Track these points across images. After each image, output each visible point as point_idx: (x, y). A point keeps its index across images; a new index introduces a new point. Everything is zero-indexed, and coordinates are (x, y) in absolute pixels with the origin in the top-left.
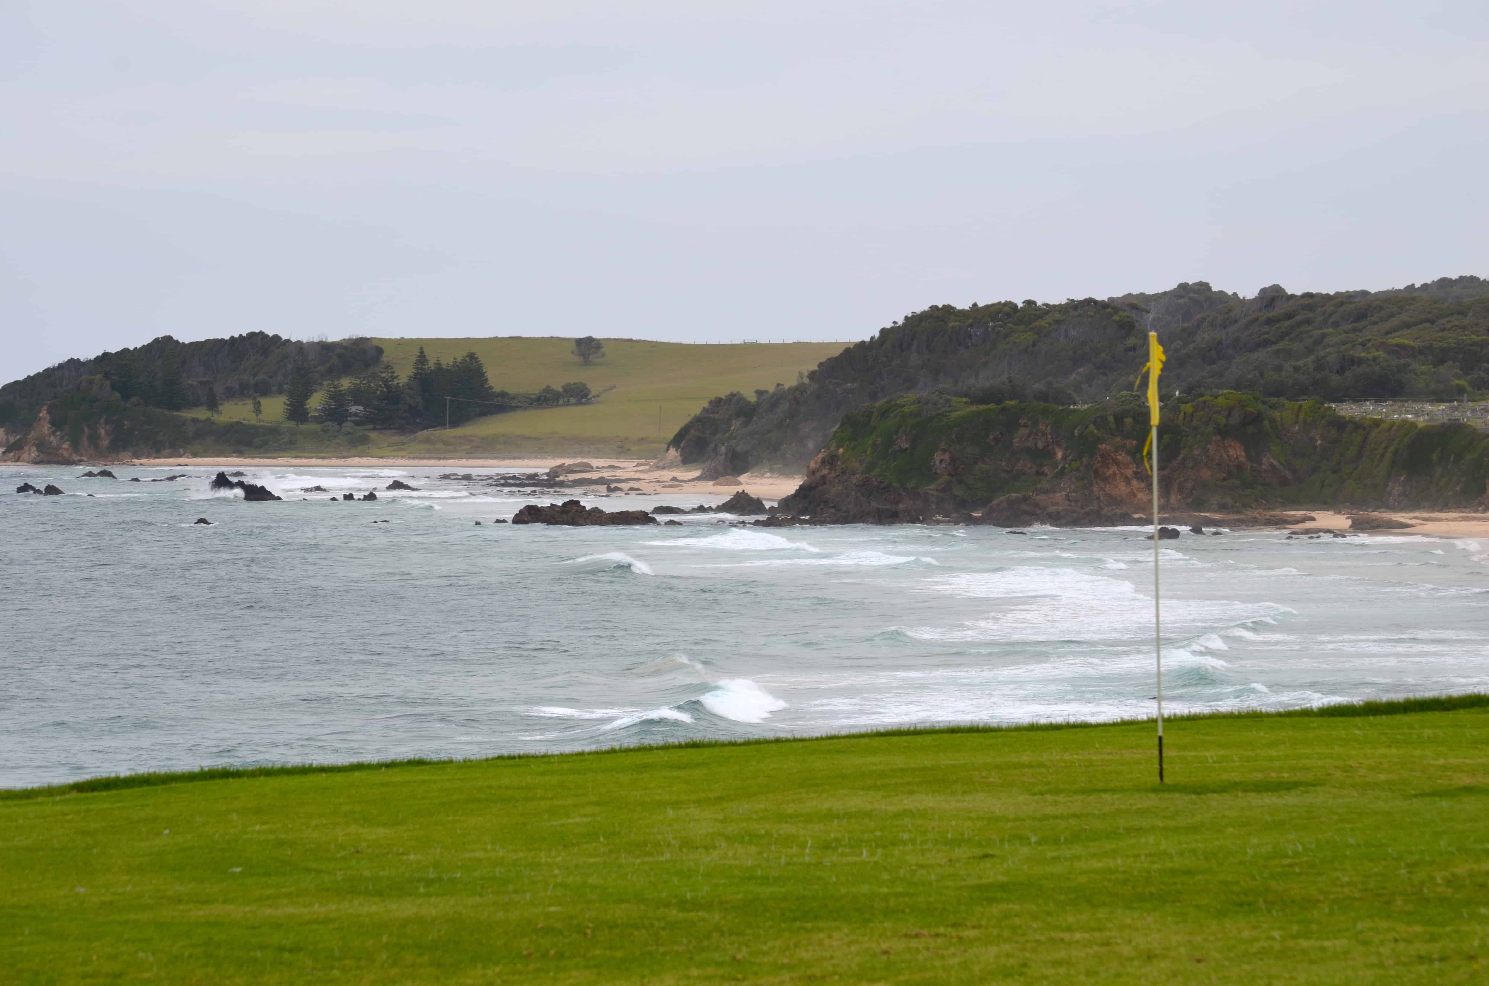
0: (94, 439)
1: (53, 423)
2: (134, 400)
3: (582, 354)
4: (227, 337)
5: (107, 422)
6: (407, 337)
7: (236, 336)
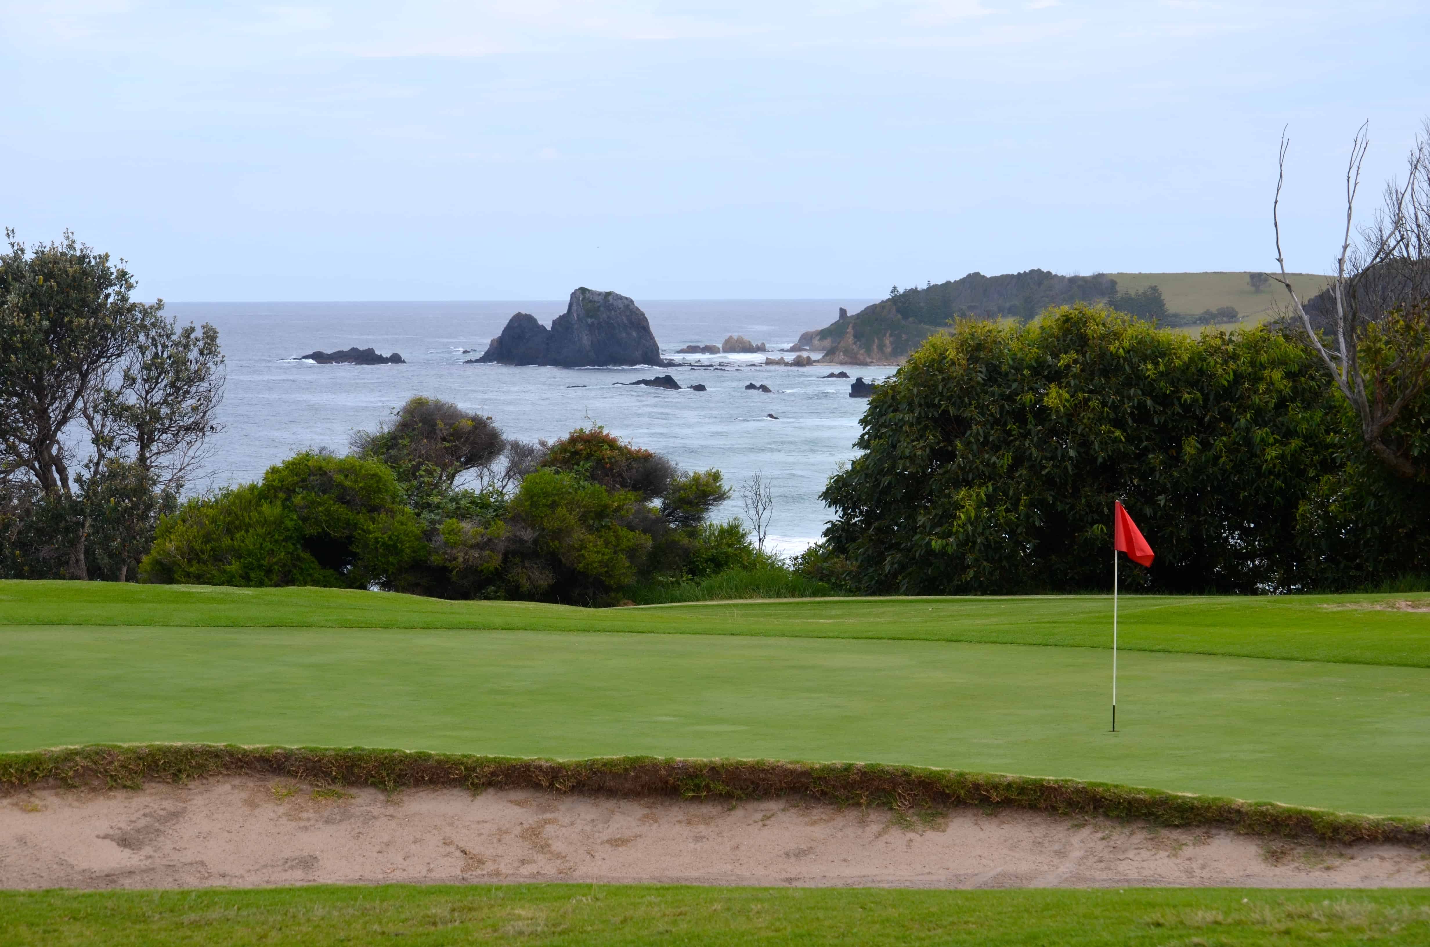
0: (881, 347)
1: (855, 336)
2: (911, 319)
3: (1253, 285)
4: (1015, 273)
5: (891, 336)
6: (1143, 272)
7: (1022, 272)
